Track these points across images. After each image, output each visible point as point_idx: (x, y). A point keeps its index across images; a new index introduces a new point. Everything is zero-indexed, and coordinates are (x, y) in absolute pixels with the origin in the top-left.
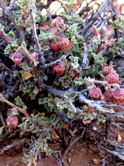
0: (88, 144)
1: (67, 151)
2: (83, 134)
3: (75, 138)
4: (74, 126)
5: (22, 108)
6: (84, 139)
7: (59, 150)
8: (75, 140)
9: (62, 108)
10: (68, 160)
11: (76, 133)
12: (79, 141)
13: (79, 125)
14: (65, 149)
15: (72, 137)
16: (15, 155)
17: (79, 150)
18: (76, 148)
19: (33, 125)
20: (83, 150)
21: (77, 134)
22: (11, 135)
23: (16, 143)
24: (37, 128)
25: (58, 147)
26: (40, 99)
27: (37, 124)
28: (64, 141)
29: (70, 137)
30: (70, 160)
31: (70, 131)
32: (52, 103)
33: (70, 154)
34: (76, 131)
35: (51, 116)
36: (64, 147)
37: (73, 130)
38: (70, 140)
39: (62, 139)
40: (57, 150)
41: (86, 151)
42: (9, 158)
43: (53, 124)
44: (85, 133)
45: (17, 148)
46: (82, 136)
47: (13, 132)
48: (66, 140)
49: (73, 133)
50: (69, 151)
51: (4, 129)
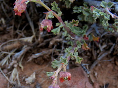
0: (115, 60)
1: (94, 65)
2: (111, 50)
3: (103, 53)
4: (103, 42)
5: (57, 13)
6: (112, 55)
7: (87, 63)
8: (104, 55)
9: (98, 15)
10: (94, 74)
11: (104, 49)
12: (107, 56)
13: (108, 41)
14: (92, 63)
15: (100, 52)
16: (43, 63)
17: (106, 66)
18: (103, 63)
19: (66, 32)
20: (110, 65)
21: (106, 50)
22: (41, 45)
23: (45, 52)
24: (69, 36)
25: (86, 60)
26: (75, 8)
27: (70, 32)
28: (92, 55)
29: (98, 52)
30: (96, 74)
31: (100, 46)
32: (88, 12)
33: (97, 69)
34: (104, 46)
35: (84, 27)
36: (91, 60)
37: (102, 45)
38: (98, 54)
39: (91, 52)
40: (85, 63)
41: (112, 68)
42: (37, 66)
43: (85, 34)
44: (114, 49)
45: (45, 57)
46: (110, 52)
47: (43, 42)
48: (95, 54)
49: (102, 48)
50: (96, 65)
51: (34, 38)
